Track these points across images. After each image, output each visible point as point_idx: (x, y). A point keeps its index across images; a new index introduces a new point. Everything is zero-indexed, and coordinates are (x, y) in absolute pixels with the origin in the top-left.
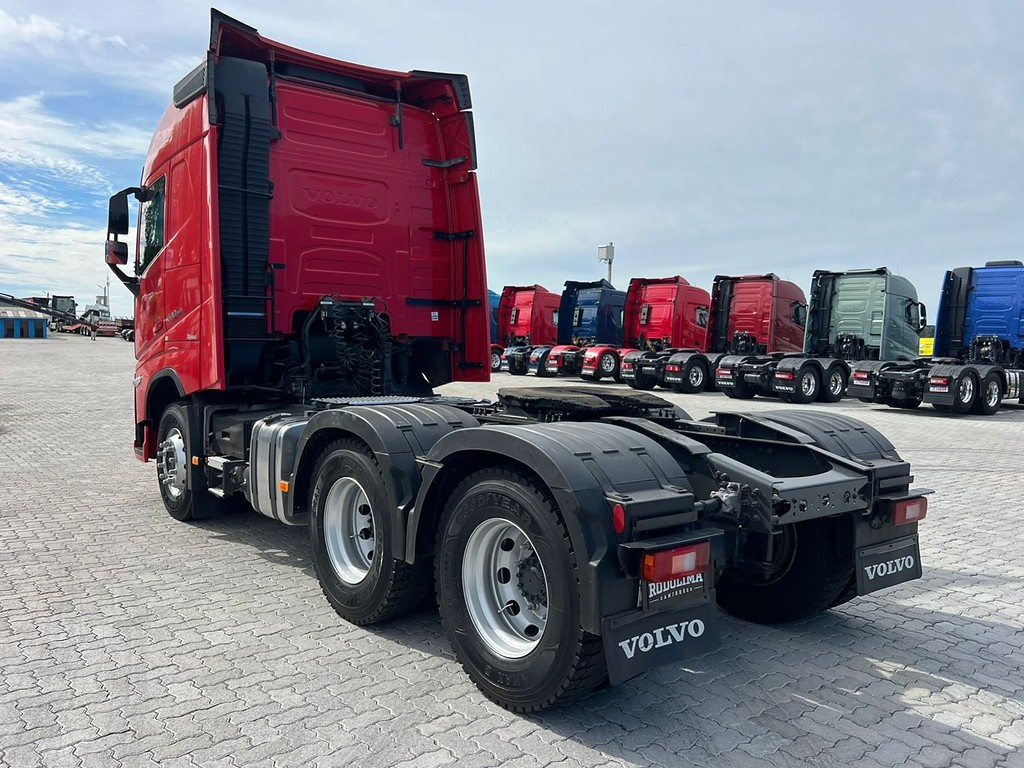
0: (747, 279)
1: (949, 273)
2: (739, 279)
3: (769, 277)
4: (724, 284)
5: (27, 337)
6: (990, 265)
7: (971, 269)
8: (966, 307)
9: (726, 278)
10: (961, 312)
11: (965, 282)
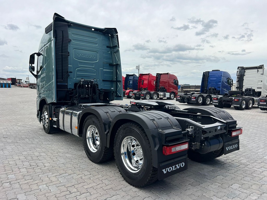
0: (164, 74)
1: (204, 73)
2: (162, 74)
3: (168, 74)
4: (159, 75)
5: (6, 88)
6: (213, 71)
7: (209, 72)
8: (208, 81)
9: (159, 74)
10: (207, 82)
11: (207, 75)
